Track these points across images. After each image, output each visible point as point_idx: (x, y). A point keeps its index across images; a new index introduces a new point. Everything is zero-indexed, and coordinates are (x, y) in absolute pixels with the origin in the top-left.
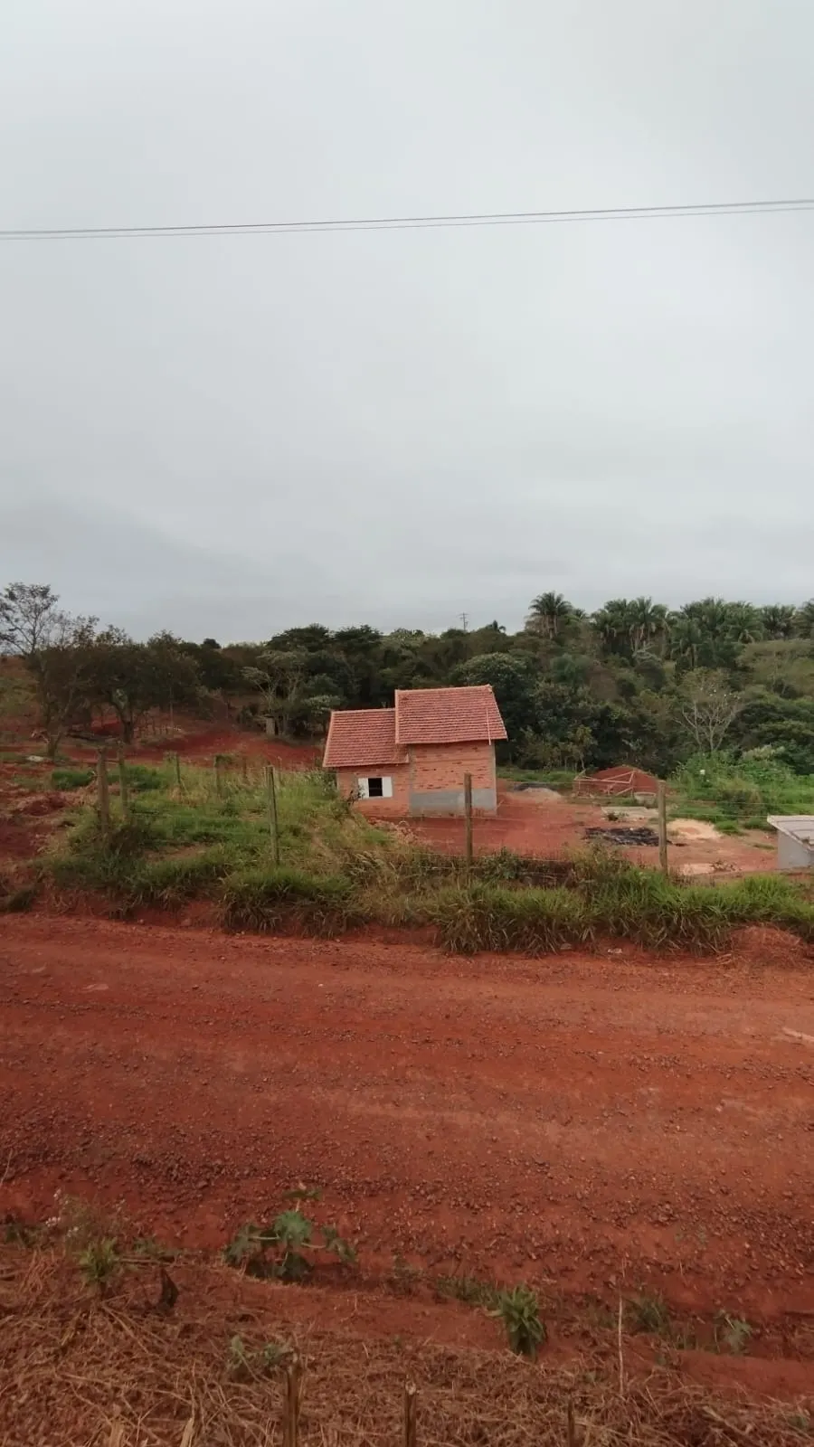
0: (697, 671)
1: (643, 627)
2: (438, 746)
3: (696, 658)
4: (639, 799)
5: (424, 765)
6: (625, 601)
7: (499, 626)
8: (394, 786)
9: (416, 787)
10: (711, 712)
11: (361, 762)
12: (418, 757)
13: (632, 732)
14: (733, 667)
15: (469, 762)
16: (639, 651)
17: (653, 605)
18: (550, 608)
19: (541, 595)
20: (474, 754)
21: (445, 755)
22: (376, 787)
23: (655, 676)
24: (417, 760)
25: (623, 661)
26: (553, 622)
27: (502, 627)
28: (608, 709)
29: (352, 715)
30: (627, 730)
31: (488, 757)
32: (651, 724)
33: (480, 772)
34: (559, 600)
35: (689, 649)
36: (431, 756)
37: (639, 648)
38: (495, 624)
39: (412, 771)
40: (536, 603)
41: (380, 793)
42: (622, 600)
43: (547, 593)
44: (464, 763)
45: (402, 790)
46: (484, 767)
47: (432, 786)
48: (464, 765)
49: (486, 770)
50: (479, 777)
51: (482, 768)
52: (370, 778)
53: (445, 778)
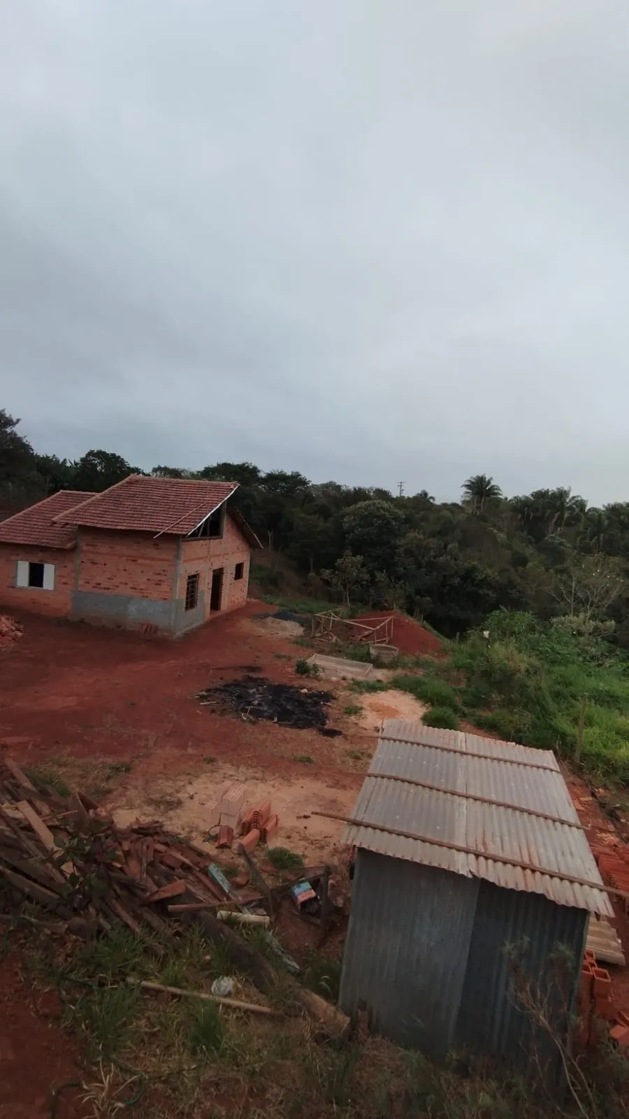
0: (598, 556)
1: (557, 515)
3: (601, 544)
5: (93, 557)
6: (548, 490)
7: (429, 495)
8: (58, 577)
9: (81, 582)
10: (592, 593)
11: (23, 540)
12: (87, 545)
13: (495, 595)
15: (147, 562)
16: (551, 535)
17: (571, 495)
18: (481, 488)
19: (474, 477)
20: (153, 551)
21: (119, 547)
22: (36, 577)
23: (555, 556)
24: (85, 548)
25: (529, 539)
26: (481, 502)
27: (431, 498)
28: (474, 569)
30: (490, 593)
32: (520, 592)
33: (159, 577)
34: (489, 482)
35: (596, 537)
36: (103, 547)
37: (552, 533)
38: (426, 494)
39: (78, 562)
40: (468, 483)
41: (41, 585)
42: (546, 489)
43: (480, 475)
44: (140, 561)
45: (65, 583)
46: (164, 571)
47: (100, 584)
48: (142, 565)
49: (165, 575)
50: (157, 584)
51: (162, 572)
52: (31, 561)
53: (115, 577)
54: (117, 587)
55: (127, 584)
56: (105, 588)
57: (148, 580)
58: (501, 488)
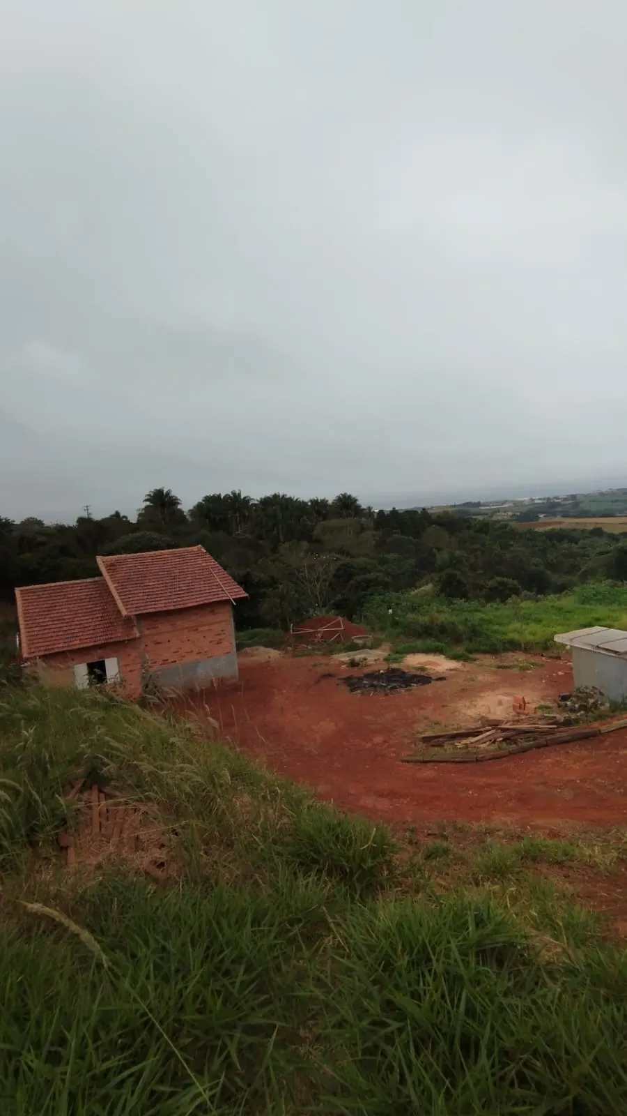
1: (236, 514)
2: (169, 613)
4: (360, 642)
5: (156, 638)
7: (122, 515)
8: (121, 667)
9: (146, 665)
10: (315, 572)
11: (77, 644)
12: (148, 629)
14: (310, 539)
15: (207, 628)
17: (242, 496)
18: (161, 501)
19: (152, 490)
20: (210, 618)
21: (179, 623)
22: (97, 672)
24: (147, 632)
26: (164, 513)
27: (124, 517)
29: (44, 590)
31: (225, 622)
33: (219, 637)
34: (167, 493)
35: (276, 529)
36: (164, 627)
39: (142, 646)
40: (148, 497)
41: (103, 679)
42: (218, 494)
43: (158, 488)
44: (200, 629)
45: (131, 671)
46: (222, 631)
47: (167, 660)
48: (202, 631)
49: (225, 634)
50: (218, 643)
51: (221, 632)
52: (87, 662)
53: (181, 648)
54: (184, 657)
55: (192, 651)
56: (172, 662)
57: (211, 642)
58: (178, 498)
